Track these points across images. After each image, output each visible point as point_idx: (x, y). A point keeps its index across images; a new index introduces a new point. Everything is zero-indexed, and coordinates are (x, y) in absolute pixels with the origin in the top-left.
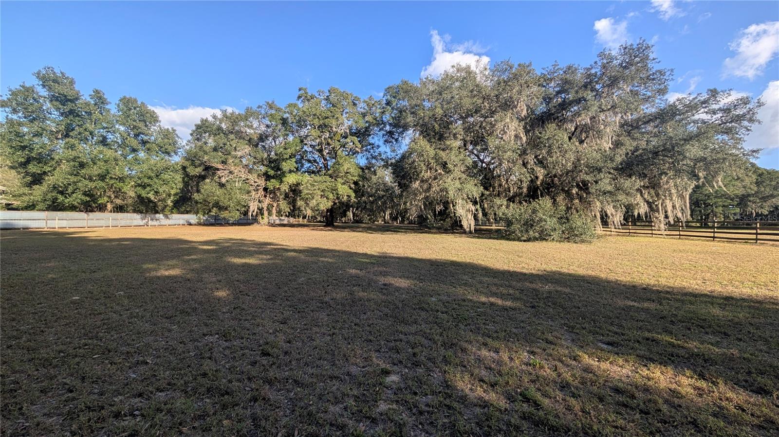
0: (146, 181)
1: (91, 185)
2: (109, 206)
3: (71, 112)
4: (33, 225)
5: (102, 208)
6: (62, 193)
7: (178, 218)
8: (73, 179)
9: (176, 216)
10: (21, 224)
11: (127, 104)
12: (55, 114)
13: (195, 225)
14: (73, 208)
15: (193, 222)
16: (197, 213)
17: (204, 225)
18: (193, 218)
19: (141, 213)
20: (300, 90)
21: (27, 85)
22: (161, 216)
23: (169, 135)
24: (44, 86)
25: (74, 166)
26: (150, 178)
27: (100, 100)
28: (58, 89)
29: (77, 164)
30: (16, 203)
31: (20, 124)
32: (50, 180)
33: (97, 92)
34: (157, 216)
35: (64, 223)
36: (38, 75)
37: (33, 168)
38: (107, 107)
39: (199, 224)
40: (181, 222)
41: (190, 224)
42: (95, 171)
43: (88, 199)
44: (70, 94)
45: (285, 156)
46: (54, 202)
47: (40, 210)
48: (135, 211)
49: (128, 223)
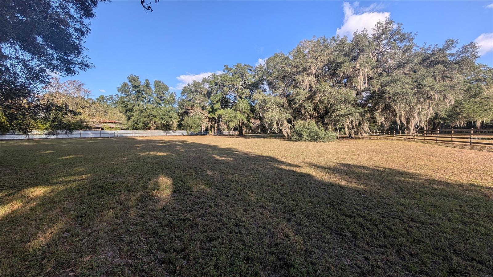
0: (163, 117)
1: (145, 120)
2: (152, 128)
3: (138, 91)
4: (128, 135)
5: (150, 129)
6: (136, 123)
7: (179, 132)
8: (139, 117)
9: (178, 131)
10: (125, 135)
11: (157, 84)
12: (134, 93)
13: (186, 135)
14: (139, 129)
15: (185, 134)
16: (186, 130)
17: (190, 135)
18: (185, 132)
19: (164, 130)
20: (225, 66)
21: (125, 82)
22: (171, 131)
23: (173, 95)
24: (130, 82)
25: (139, 112)
26: (164, 115)
27: (148, 84)
28: (134, 83)
29: (140, 111)
30: (124, 127)
31: (124, 98)
32: (133, 118)
33: (146, 80)
34: (170, 131)
35: (137, 135)
36: (128, 78)
37: (128, 114)
38: (150, 86)
39: (188, 135)
40: (180, 134)
41: (184, 135)
42: (146, 114)
43: (144, 125)
44: (137, 84)
45: (215, 102)
46: (134, 127)
47: (130, 130)
48: (162, 130)
49: (159, 134)
